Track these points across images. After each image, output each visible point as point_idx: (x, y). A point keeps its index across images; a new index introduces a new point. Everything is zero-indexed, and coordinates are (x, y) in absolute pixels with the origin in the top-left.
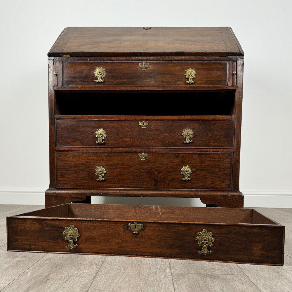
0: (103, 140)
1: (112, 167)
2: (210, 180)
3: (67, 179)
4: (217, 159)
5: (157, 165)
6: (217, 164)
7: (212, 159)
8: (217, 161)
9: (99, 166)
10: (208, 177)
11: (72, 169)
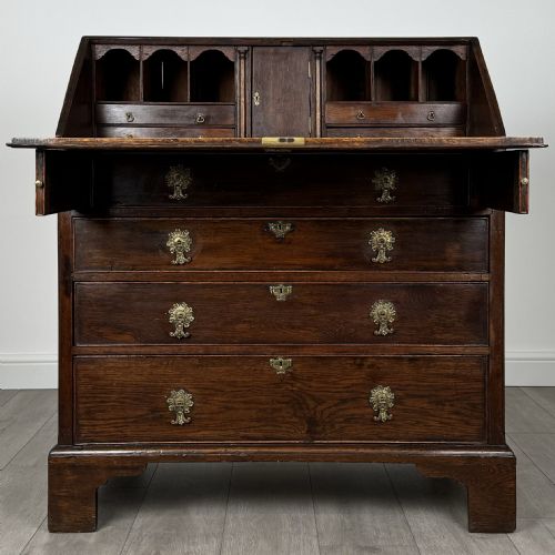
0: (185, 330)
1: (207, 392)
2: (438, 419)
3: (102, 422)
4: (451, 371)
5: (313, 384)
6: (451, 381)
7: (442, 371)
8: (454, 376)
9: (178, 389)
10: (432, 412)
11: (114, 396)
